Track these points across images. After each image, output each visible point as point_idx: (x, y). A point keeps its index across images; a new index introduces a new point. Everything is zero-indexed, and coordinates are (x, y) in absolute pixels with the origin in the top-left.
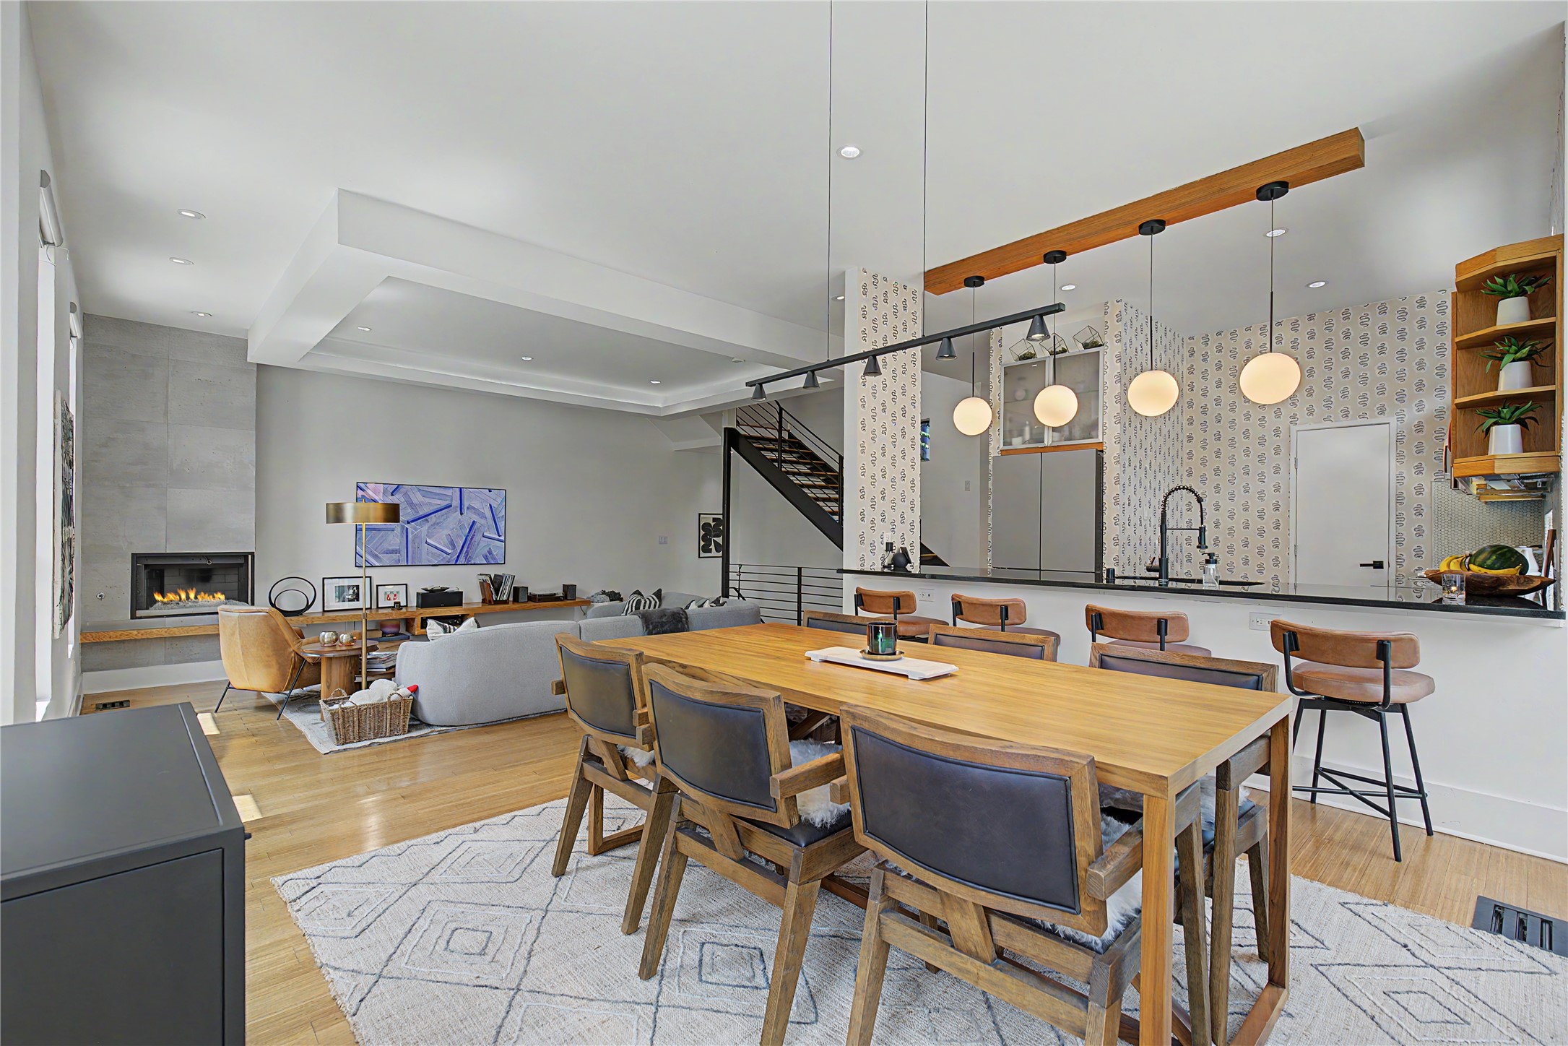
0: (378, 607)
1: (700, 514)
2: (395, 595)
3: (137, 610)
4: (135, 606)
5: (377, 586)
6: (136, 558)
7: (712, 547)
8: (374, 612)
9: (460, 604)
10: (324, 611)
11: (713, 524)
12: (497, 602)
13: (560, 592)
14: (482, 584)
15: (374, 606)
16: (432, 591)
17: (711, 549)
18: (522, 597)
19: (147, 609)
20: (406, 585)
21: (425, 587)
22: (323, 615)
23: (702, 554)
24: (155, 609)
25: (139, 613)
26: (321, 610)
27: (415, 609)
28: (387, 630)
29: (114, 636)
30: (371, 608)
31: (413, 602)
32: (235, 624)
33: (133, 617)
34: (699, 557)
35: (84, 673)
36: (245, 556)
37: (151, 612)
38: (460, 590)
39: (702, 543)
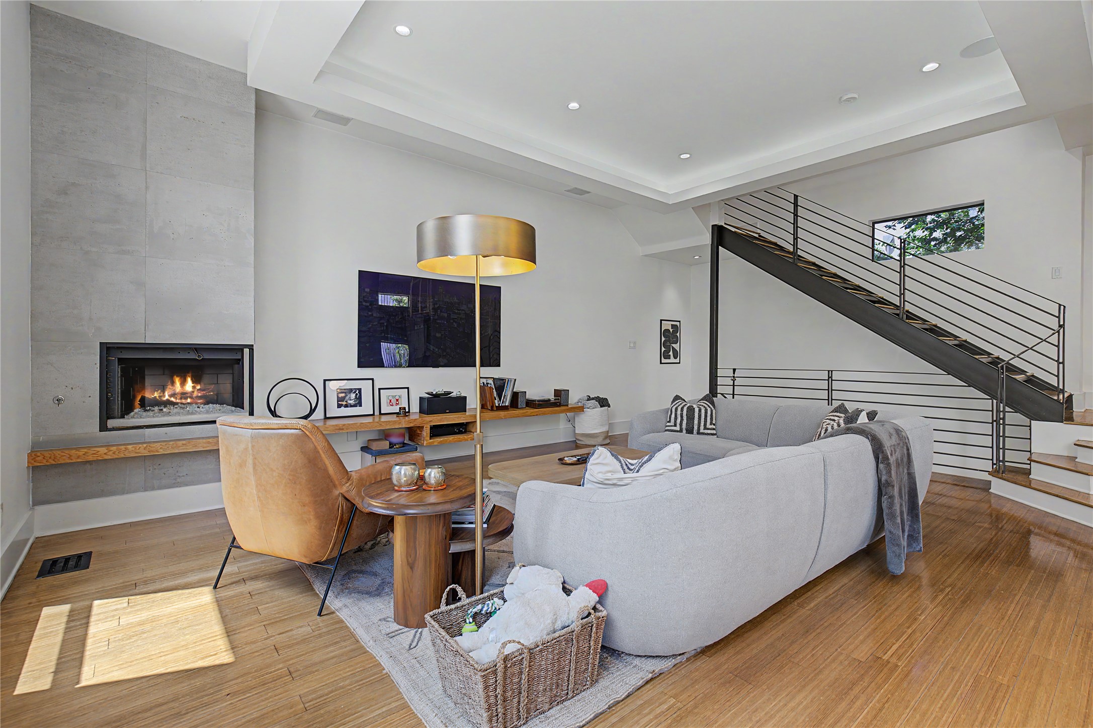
0: (380, 414)
1: (661, 320)
2: (397, 400)
3: (108, 418)
4: (106, 413)
5: (380, 389)
6: (107, 349)
7: (671, 353)
8: (377, 419)
9: (464, 410)
10: (326, 418)
11: (671, 331)
12: (500, 408)
13: (551, 397)
14: (483, 388)
15: (377, 413)
16: (437, 396)
17: (670, 355)
18: (521, 402)
19: (122, 417)
20: (408, 388)
21: (430, 391)
22: (325, 422)
23: (664, 361)
24: (133, 417)
25: (111, 423)
26: (322, 417)
27: (417, 416)
28: (395, 440)
29: (77, 455)
30: (373, 415)
31: (415, 408)
32: (246, 449)
33: (103, 428)
34: (661, 363)
35: (36, 508)
36: (239, 349)
37: (128, 421)
38: (463, 395)
39: (663, 349)
